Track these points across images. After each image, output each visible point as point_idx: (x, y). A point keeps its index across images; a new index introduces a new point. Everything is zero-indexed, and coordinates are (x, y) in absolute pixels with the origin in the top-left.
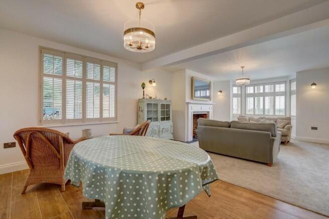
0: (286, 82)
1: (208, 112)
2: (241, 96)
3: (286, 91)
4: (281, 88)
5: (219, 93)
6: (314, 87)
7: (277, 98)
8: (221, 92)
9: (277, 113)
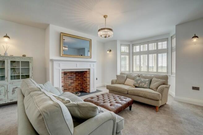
0: (168, 38)
1: (89, 69)
2: (129, 54)
3: (168, 48)
4: (163, 45)
5: (108, 52)
6: (195, 40)
7: (160, 55)
8: (110, 51)
9: (160, 70)
